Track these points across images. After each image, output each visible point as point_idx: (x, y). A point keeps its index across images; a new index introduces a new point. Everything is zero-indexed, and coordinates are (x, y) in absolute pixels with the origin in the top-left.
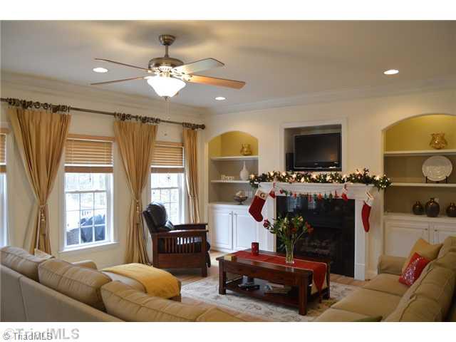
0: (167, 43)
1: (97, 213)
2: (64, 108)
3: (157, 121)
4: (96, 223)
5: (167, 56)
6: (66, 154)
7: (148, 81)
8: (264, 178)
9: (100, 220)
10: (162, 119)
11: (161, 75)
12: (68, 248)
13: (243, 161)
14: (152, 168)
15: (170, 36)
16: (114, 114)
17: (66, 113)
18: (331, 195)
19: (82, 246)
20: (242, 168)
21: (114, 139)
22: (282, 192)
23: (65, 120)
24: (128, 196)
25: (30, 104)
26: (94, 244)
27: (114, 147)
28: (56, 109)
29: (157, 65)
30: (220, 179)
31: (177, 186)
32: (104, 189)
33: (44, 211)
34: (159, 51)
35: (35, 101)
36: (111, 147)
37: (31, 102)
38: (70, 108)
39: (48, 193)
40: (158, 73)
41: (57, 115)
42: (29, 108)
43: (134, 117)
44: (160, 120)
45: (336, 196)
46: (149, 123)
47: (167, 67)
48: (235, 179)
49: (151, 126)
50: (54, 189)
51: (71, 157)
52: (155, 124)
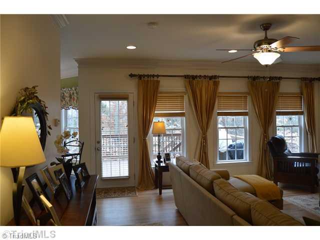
0: (266, 29)
1: (238, 142)
2: (215, 77)
3: (280, 78)
4: (237, 148)
5: (266, 37)
6: (218, 104)
7: (254, 56)
9: (241, 146)
10: (283, 77)
11: (263, 52)
12: (220, 162)
14: (277, 112)
15: (268, 24)
16: (248, 77)
17: (217, 80)
19: (228, 161)
21: (249, 94)
23: (216, 84)
24: (259, 131)
25: (196, 77)
26: (236, 161)
27: (249, 99)
28: (211, 78)
31: (297, 125)
32: (242, 126)
33: (205, 139)
35: (198, 75)
36: (247, 99)
37: (197, 76)
38: (219, 77)
39: (207, 128)
41: (211, 82)
42: (196, 79)
43: (262, 77)
44: (281, 78)
46: (274, 80)
47: (265, 46)
49: (275, 82)
50: (211, 126)
51: (221, 106)
52: (278, 81)
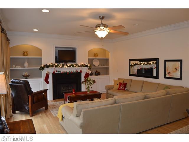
0: (102, 19)
5: (102, 23)
8: (47, 66)
13: (25, 58)
15: (103, 16)
18: (75, 71)
20: (25, 62)
22: (56, 71)
29: (99, 27)
30: (13, 67)
34: (99, 22)
40: (99, 30)
45: (77, 72)
47: (103, 27)
48: (22, 67)
